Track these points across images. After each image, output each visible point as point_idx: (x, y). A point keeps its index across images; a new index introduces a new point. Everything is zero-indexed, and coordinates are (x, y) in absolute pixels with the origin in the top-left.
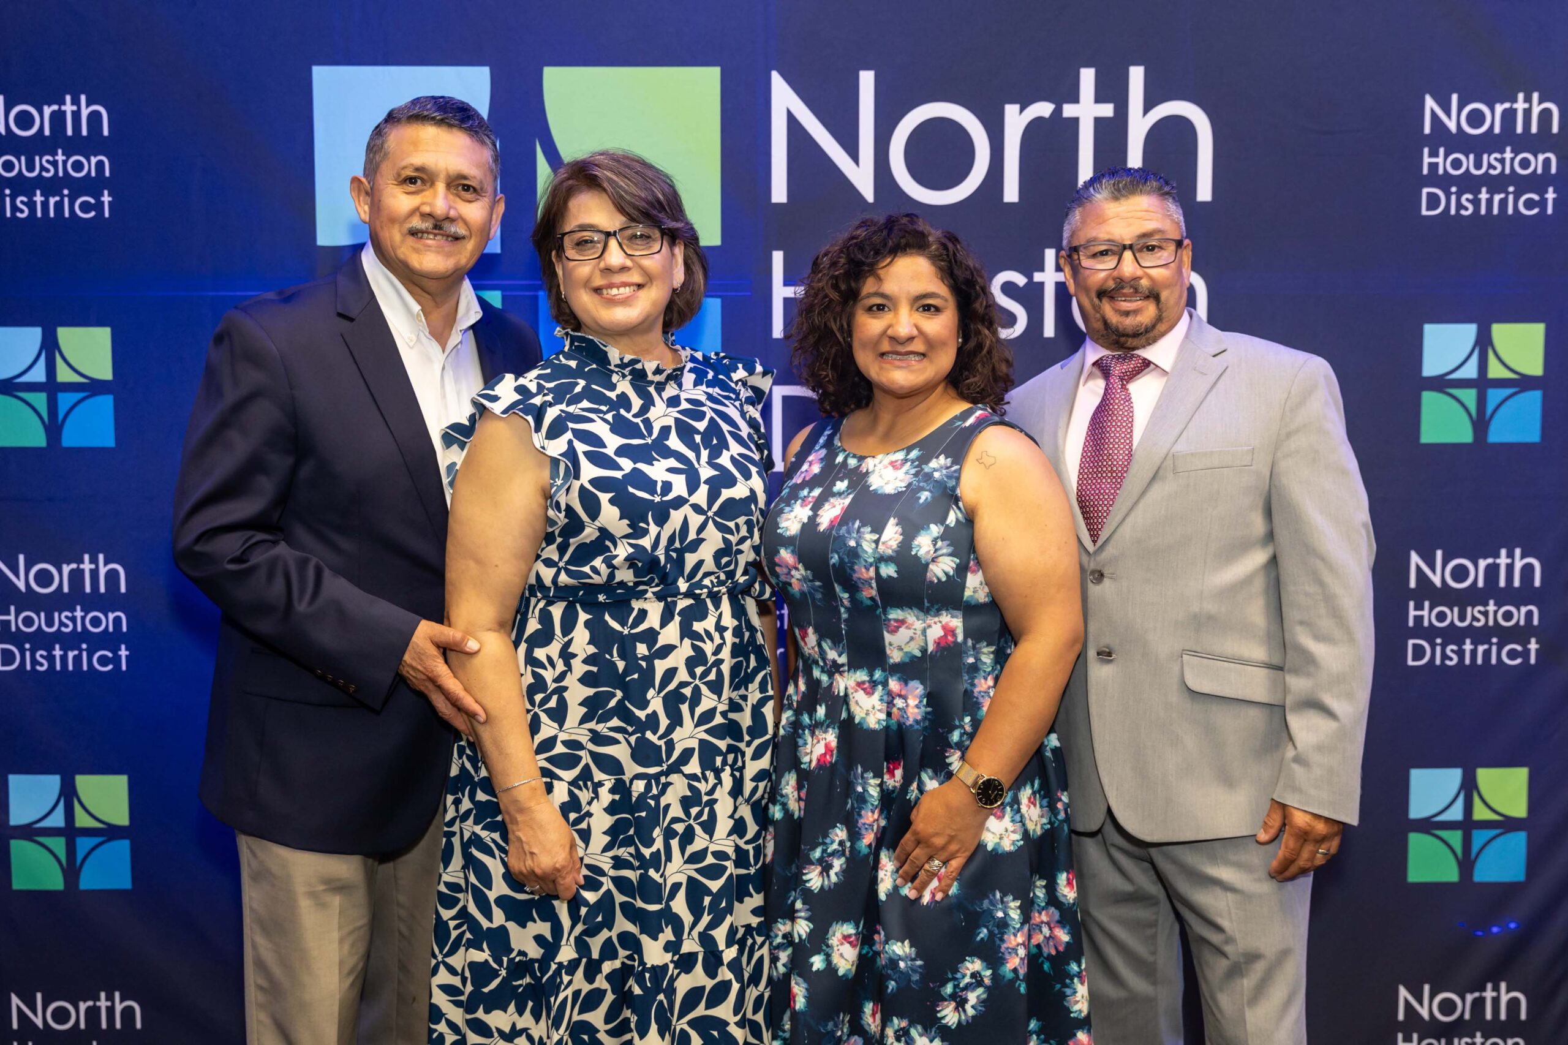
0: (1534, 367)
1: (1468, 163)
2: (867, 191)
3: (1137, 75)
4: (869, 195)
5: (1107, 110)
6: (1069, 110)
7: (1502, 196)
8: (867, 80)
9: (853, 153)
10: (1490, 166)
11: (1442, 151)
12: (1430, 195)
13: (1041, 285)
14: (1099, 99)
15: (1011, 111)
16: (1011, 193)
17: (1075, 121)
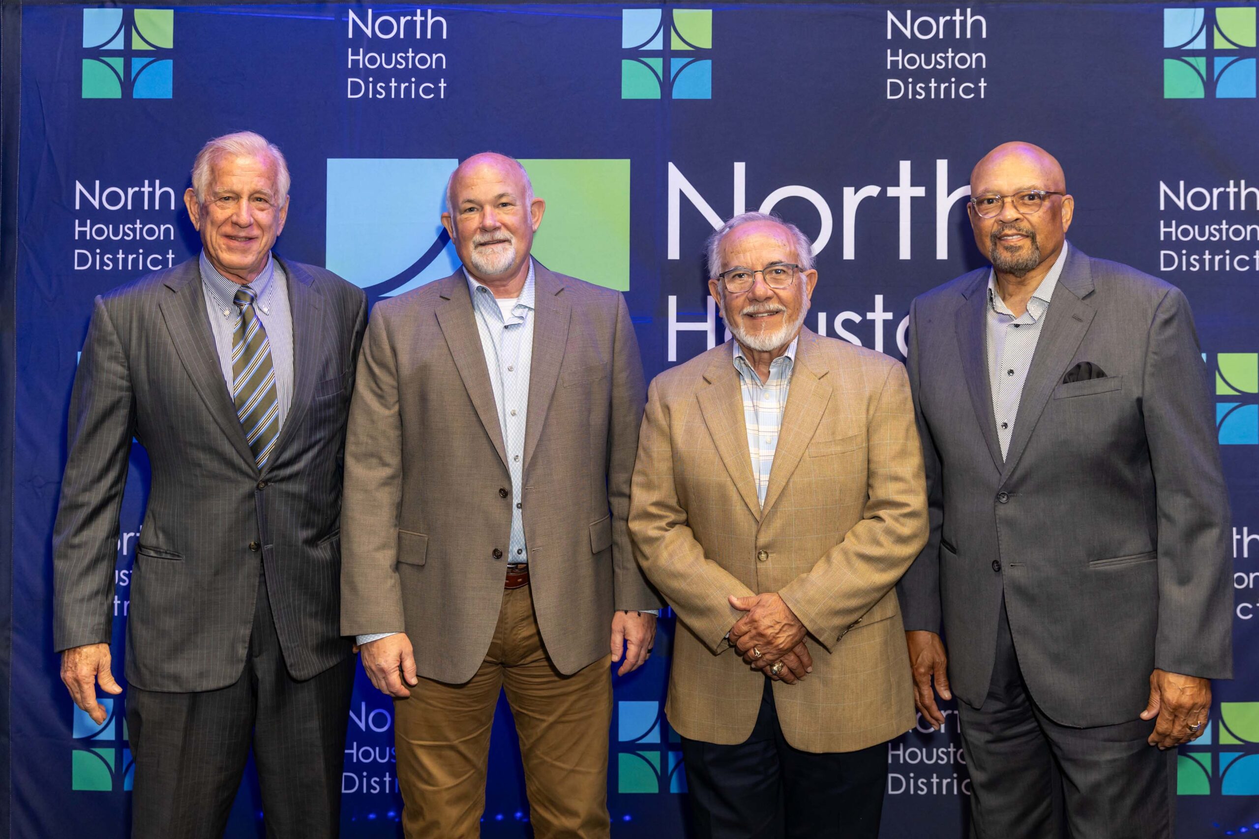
1: (1194, 232)
7: (1221, 257)
8: (740, 168)
10: (1211, 234)
11: (1174, 222)
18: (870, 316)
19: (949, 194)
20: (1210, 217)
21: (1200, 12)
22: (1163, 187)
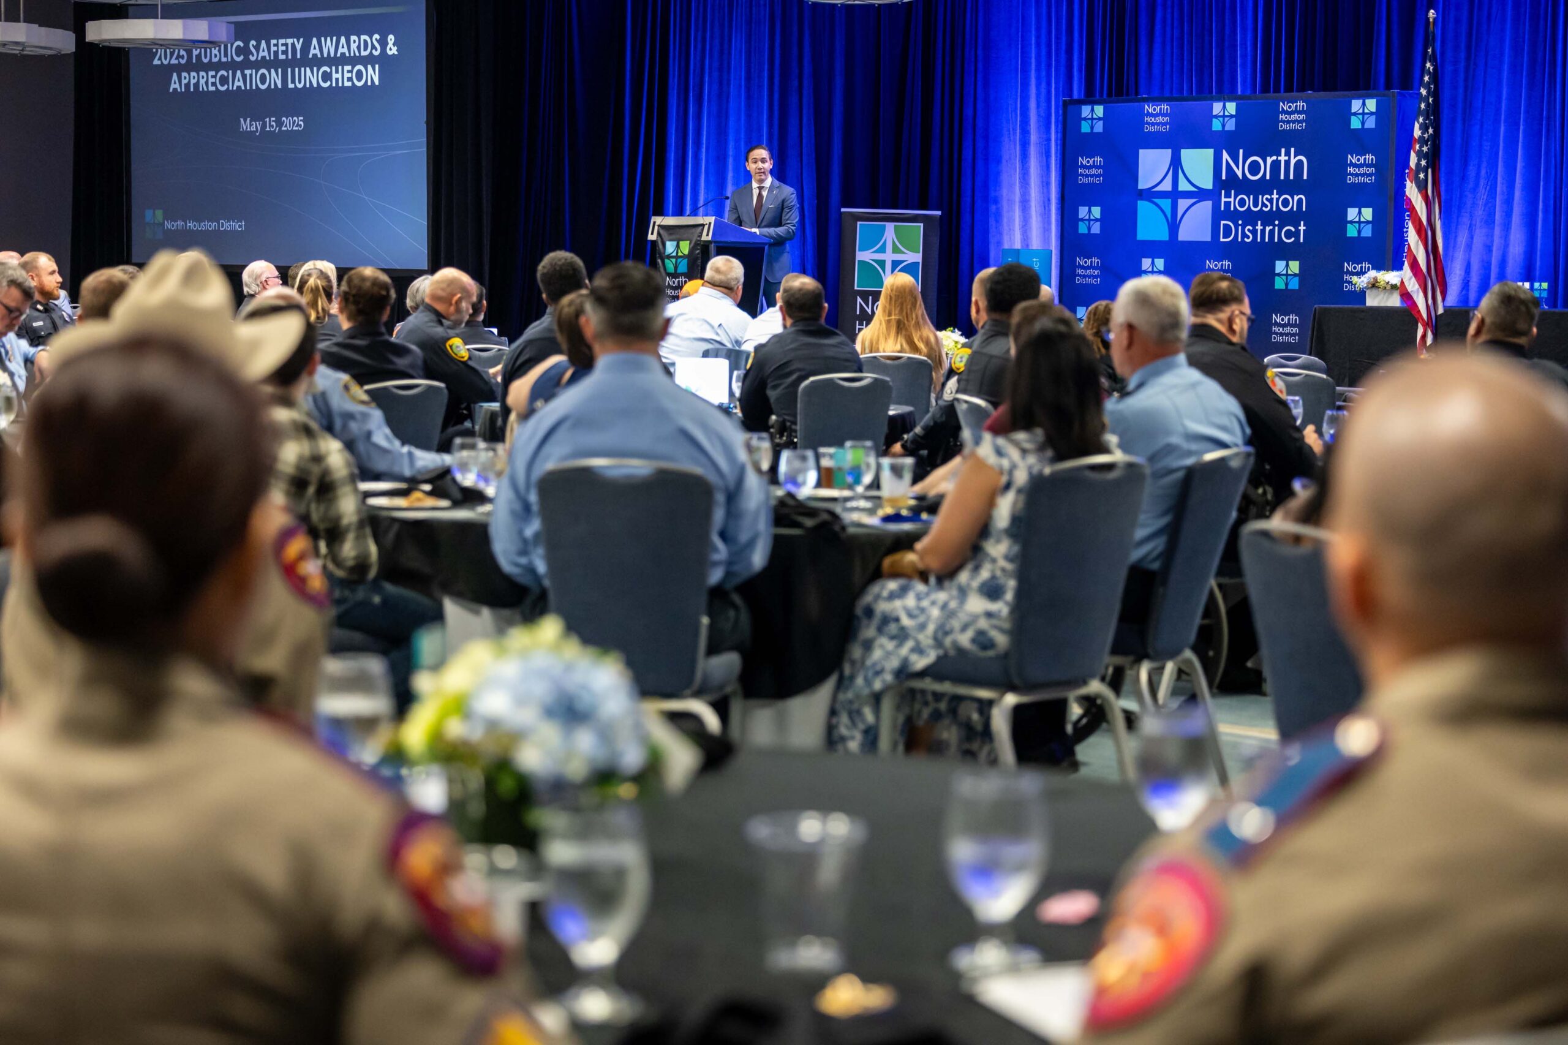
0: (1370, 218)
2: (1241, 177)
3: (1293, 150)
4: (1241, 178)
5: (1287, 158)
6: (1279, 158)
8: (1241, 151)
9: (1238, 168)
12: (1350, 178)
13: (1273, 198)
14: (1285, 156)
15: (1268, 158)
16: (1268, 177)
17: (1280, 161)
18: (1273, 196)
19: (1294, 158)
20: (1361, 166)
21: (1361, 101)
22: (1349, 156)
